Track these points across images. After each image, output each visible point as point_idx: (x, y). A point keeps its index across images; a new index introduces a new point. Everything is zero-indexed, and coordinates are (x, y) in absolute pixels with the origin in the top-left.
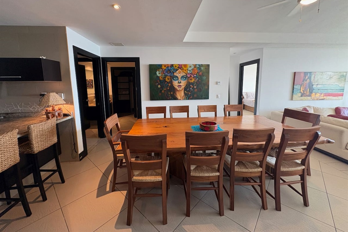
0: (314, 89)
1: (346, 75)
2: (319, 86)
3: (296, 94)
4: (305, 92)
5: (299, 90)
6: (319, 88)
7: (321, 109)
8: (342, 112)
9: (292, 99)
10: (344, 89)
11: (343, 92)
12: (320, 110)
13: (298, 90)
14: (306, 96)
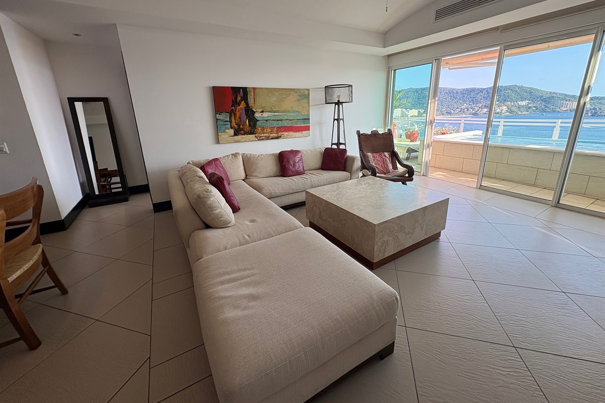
0: (258, 121)
1: (309, 93)
2: (265, 115)
3: (224, 130)
4: (241, 127)
5: (229, 123)
6: (266, 117)
7: (254, 158)
8: (286, 160)
9: (218, 142)
10: (309, 119)
11: (309, 123)
12: (252, 159)
13: (226, 123)
14: (245, 134)
